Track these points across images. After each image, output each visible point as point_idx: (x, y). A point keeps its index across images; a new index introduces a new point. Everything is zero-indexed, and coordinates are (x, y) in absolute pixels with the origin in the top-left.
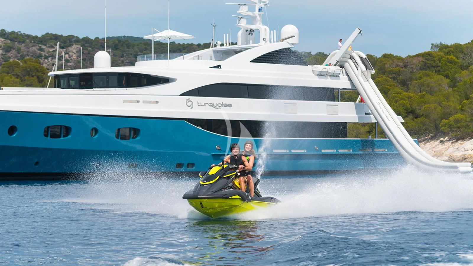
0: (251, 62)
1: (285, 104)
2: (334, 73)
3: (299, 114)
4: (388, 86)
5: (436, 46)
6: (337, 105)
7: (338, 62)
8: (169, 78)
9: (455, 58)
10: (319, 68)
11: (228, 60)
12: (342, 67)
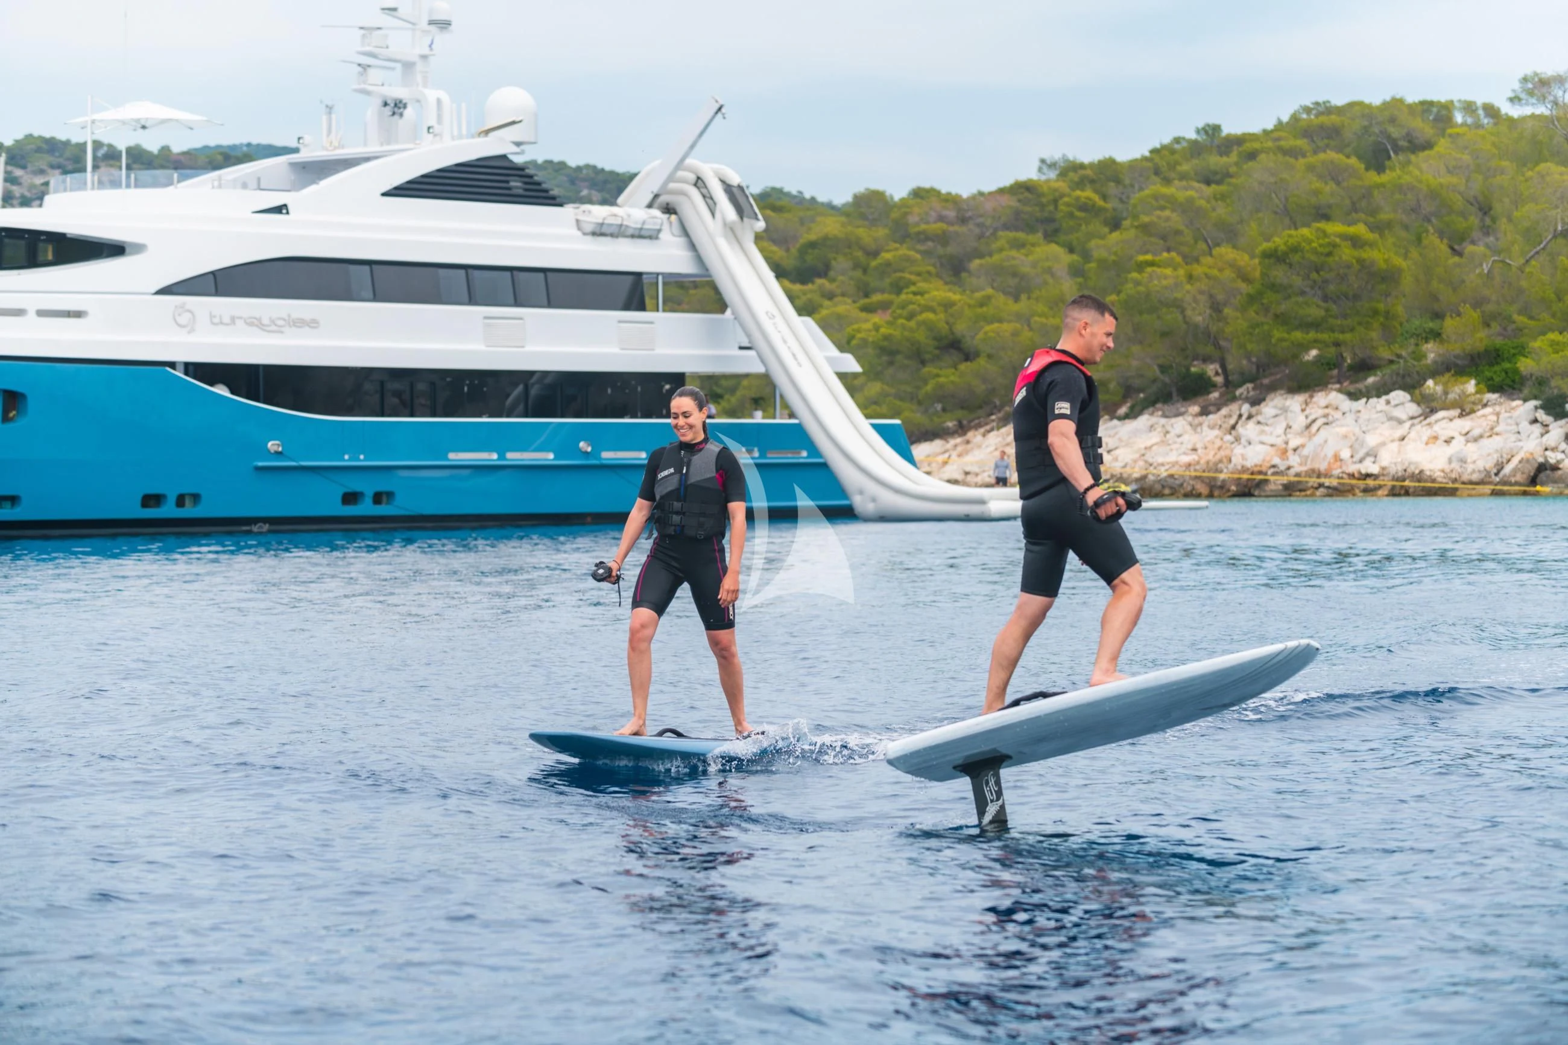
0: (384, 194)
1: (486, 318)
2: (641, 229)
3: (529, 348)
4: (911, 273)
5: (1052, 166)
6: (652, 323)
7: (656, 196)
8: (124, 242)
9: (1096, 197)
10: (598, 213)
11: (313, 188)
12: (669, 210)
